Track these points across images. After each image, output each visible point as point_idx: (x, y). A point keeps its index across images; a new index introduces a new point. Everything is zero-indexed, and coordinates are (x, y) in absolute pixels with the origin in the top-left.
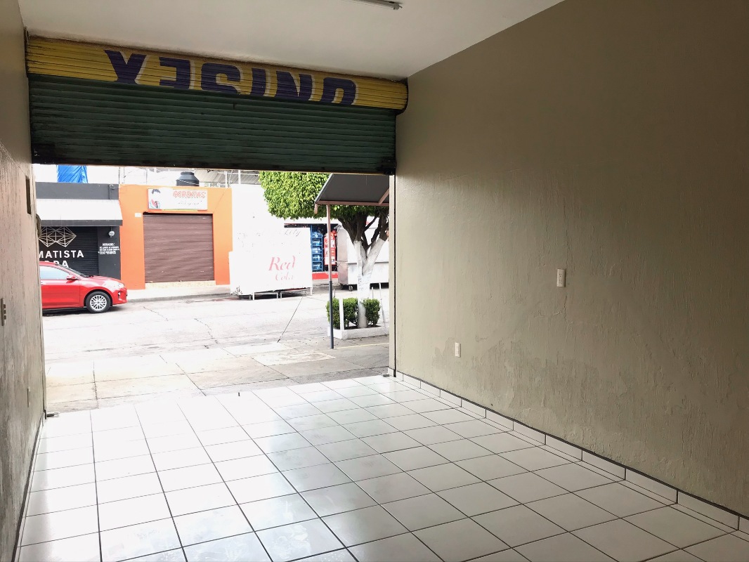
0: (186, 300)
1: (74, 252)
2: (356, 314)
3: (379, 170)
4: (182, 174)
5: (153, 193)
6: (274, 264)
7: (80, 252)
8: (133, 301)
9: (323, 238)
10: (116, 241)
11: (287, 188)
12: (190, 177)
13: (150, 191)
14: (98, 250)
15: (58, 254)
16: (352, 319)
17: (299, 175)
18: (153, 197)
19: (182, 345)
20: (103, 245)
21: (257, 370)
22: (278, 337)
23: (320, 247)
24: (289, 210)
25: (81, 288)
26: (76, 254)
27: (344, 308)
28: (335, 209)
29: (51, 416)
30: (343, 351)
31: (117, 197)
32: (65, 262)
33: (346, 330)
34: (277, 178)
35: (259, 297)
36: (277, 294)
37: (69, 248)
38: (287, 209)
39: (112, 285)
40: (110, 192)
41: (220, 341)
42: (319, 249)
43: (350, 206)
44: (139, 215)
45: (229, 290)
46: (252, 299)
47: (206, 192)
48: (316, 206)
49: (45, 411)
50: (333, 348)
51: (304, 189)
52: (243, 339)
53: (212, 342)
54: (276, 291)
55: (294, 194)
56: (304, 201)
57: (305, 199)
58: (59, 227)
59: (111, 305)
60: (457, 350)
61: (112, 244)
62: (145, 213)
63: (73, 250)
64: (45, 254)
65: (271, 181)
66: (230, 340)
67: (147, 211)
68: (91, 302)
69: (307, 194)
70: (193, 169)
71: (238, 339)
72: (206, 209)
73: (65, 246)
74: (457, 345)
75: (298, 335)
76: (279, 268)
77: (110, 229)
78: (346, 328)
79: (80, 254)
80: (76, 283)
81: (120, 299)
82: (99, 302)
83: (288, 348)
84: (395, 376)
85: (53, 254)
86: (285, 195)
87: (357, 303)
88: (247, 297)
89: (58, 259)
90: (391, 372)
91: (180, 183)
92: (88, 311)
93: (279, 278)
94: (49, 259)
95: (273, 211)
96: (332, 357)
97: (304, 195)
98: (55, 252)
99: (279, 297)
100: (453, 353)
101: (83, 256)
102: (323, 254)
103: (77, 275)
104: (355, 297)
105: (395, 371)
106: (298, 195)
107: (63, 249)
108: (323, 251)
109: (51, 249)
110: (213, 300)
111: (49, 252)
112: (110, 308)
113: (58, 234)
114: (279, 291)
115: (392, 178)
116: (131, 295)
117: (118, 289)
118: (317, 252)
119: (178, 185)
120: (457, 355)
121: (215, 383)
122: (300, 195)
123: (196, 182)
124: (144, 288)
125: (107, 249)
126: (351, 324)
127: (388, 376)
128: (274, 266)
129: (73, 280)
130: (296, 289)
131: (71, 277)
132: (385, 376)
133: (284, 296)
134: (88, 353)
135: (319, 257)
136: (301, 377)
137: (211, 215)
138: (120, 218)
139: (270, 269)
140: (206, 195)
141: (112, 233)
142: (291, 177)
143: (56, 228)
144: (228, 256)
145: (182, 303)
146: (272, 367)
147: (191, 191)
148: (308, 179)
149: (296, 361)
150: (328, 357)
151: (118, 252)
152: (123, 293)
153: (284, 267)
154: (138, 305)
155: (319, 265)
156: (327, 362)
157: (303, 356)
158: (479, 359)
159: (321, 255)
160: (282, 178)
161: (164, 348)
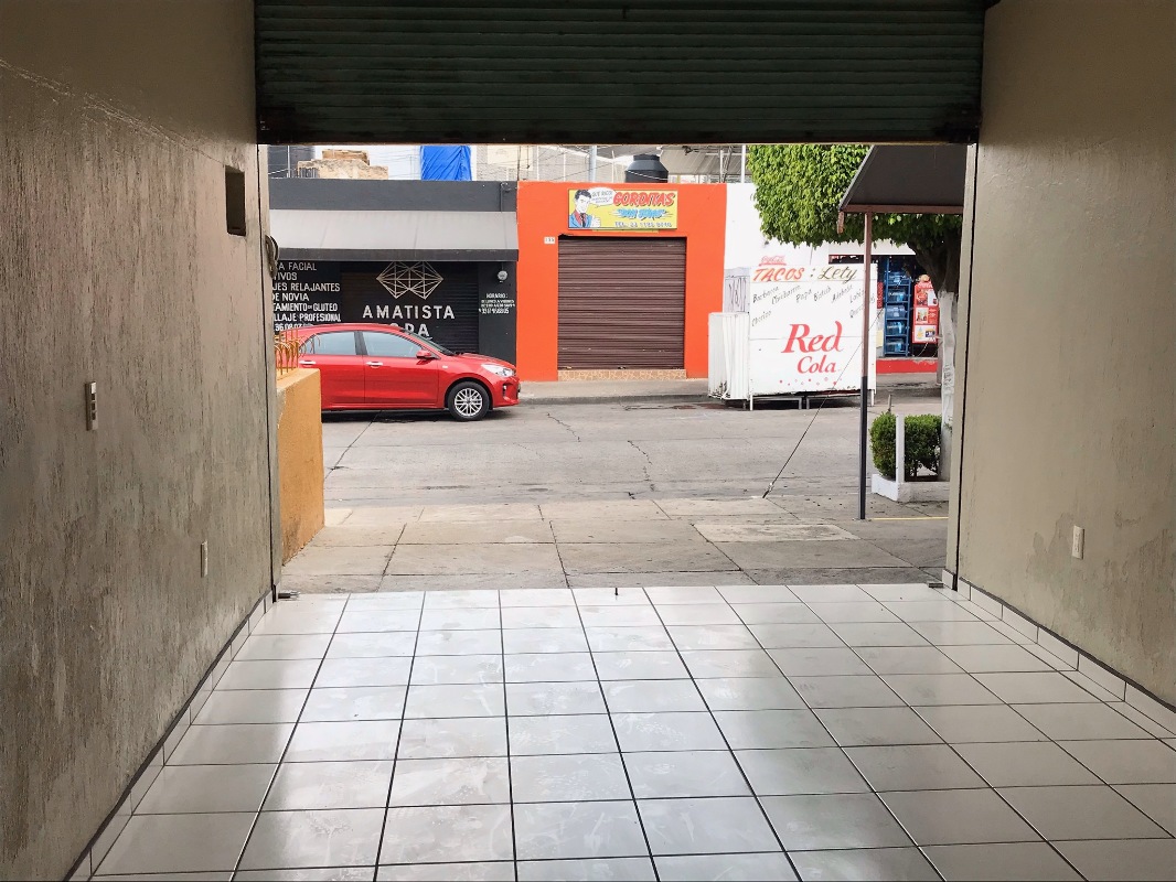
0: (626, 405)
1: (438, 308)
2: (938, 449)
3: (939, 134)
4: (636, 158)
5: (577, 197)
6: (798, 338)
7: (448, 308)
8: (532, 402)
9: (913, 284)
10: (510, 289)
11: (795, 180)
12: (650, 165)
13: (572, 193)
14: (478, 305)
15: (412, 311)
16: (929, 461)
17: (816, 151)
18: (579, 205)
19: (589, 489)
20: (488, 296)
21: (688, 548)
22: (766, 486)
23: (905, 305)
24: (799, 226)
25: (439, 373)
26: (443, 312)
27: (907, 436)
28: (892, 221)
29: (285, 596)
30: (882, 525)
31: (513, 208)
32: (423, 326)
33: (908, 484)
34: (778, 160)
35: (764, 403)
36: (800, 400)
37: (431, 301)
38: (794, 225)
39: (494, 370)
40: (501, 196)
41: (660, 486)
42: (902, 310)
43: (927, 216)
44: (550, 241)
45: (707, 388)
46: (748, 408)
47: (676, 193)
48: (841, 216)
49: (273, 588)
50: (863, 517)
51: (825, 181)
52: (704, 486)
53: (646, 487)
54: (799, 394)
55: (807, 192)
56: (825, 206)
57: (825, 201)
58: (413, 263)
59: (491, 408)
60: (1076, 542)
61: (502, 296)
62: (562, 238)
63: (438, 305)
64: (391, 312)
65: (769, 165)
66: (680, 486)
67: (566, 232)
68: (456, 400)
69: (830, 191)
70: (659, 147)
71: (695, 486)
72: (674, 226)
73: (425, 298)
74: (1077, 530)
75: (816, 485)
76: (807, 348)
77: (499, 266)
78: (908, 478)
79: (449, 312)
80: (432, 365)
81: (506, 398)
82: (469, 401)
83: (780, 511)
84: (955, 588)
85: (404, 311)
86: (790, 194)
87: (939, 428)
88: (739, 405)
89: (412, 320)
90: (947, 579)
91: (633, 176)
92: (452, 417)
93: (805, 366)
94: (397, 320)
95: (771, 230)
96: (852, 537)
97: (824, 195)
98: (408, 307)
99: (804, 407)
100: (1068, 549)
101: (453, 317)
102: (909, 321)
103: (435, 350)
104: (937, 414)
105: (955, 577)
106: (813, 194)
107: (421, 303)
108: (912, 313)
109: (402, 302)
110: (675, 408)
111: (398, 307)
112: (489, 413)
113: (413, 275)
114: (804, 394)
115: (971, 149)
116: (527, 391)
117: (503, 378)
118: (897, 315)
119: (628, 180)
120: (1076, 553)
121: (598, 566)
122: (818, 194)
123: (662, 175)
124: (556, 379)
125: (494, 304)
126: (923, 471)
127: (941, 586)
128: (796, 344)
129: (426, 359)
130: (840, 392)
131: (424, 353)
132: (932, 586)
133: (815, 405)
134: (426, 491)
135: (900, 327)
136: (765, 570)
137: (684, 240)
138: (513, 245)
139: (788, 349)
140: (675, 200)
141: (503, 275)
142: (802, 158)
143: (410, 264)
144: (707, 320)
145: (617, 409)
146: (721, 546)
147: (648, 193)
148: (833, 160)
149: (774, 538)
150: (845, 535)
151: (513, 310)
152: (512, 387)
153: (817, 346)
154: (539, 410)
155: (900, 344)
156: (835, 546)
157: (795, 530)
158: (1120, 568)
159: (904, 322)
160: (786, 160)
161: (556, 492)
